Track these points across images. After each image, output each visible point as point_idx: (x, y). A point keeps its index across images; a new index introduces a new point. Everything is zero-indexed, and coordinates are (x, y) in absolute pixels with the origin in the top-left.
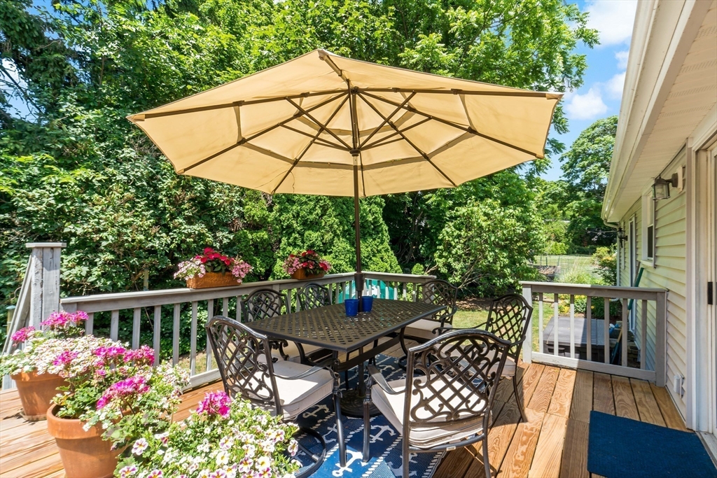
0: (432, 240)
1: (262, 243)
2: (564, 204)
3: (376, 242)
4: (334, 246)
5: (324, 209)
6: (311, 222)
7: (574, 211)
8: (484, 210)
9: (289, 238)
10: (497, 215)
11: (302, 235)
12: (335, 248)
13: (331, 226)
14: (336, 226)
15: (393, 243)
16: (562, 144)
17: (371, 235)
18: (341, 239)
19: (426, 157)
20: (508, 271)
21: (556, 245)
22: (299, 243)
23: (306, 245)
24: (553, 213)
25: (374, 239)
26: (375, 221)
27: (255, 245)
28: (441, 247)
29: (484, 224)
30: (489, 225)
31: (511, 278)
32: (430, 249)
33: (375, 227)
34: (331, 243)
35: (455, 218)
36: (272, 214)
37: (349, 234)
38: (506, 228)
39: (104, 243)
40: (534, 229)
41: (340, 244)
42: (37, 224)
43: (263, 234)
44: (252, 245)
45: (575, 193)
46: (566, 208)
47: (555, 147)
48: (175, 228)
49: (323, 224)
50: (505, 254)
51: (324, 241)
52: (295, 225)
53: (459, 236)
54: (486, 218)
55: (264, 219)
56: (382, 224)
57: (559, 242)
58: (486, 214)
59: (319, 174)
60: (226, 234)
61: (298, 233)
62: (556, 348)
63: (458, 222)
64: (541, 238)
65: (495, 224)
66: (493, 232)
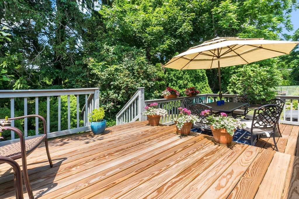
0: (225, 82)
1: (163, 85)
2: (289, 62)
3: (203, 83)
4: (188, 85)
5: (184, 73)
6: (180, 77)
7: (295, 64)
8: (251, 69)
9: (172, 83)
10: (258, 71)
11: (176, 82)
12: (188, 86)
13: (187, 78)
14: (189, 78)
15: (210, 83)
16: (289, 36)
17: (201, 81)
18: (190, 83)
19: (239, 55)
20: (262, 93)
21: (284, 81)
22: (175, 85)
23: (178, 85)
24: (282, 66)
25: (203, 82)
26: (203, 75)
27: (160, 86)
28: (230, 84)
29: (252, 75)
30: (254, 75)
31: (264, 96)
32: (224, 85)
33: (203, 78)
34: (187, 84)
35: (237, 73)
36: (166, 75)
37: (193, 81)
38: (262, 75)
39: (123, 87)
40: (275, 75)
41: (190, 85)
42: (104, 82)
43: (164, 82)
44: (159, 86)
45: (296, 55)
46: (290, 63)
47: (286, 37)
48: (139, 81)
49: (184, 78)
50: (261, 86)
51: (184, 84)
52: (174, 79)
53: (239, 80)
54: (252, 72)
55: (163, 77)
56: (206, 76)
57: (286, 80)
58: (252, 70)
59: (198, 63)
60: (152, 83)
61: (175, 81)
62: (291, 119)
63: (238, 74)
64: (279, 79)
65: (257, 74)
66: (256, 77)
